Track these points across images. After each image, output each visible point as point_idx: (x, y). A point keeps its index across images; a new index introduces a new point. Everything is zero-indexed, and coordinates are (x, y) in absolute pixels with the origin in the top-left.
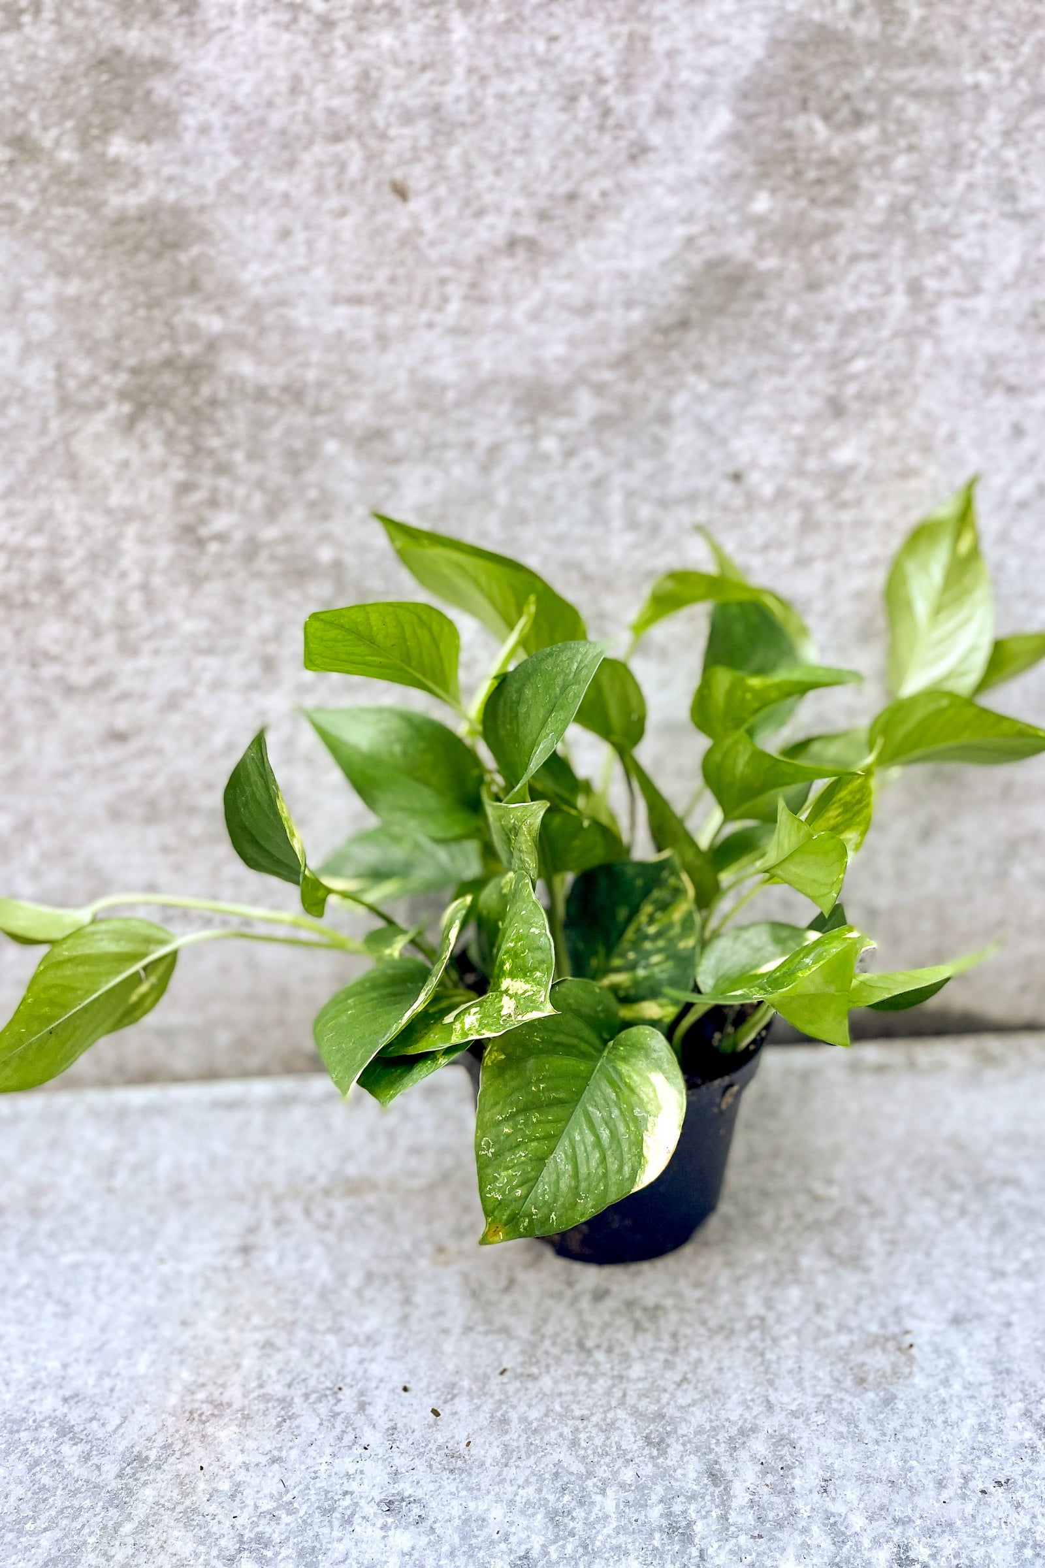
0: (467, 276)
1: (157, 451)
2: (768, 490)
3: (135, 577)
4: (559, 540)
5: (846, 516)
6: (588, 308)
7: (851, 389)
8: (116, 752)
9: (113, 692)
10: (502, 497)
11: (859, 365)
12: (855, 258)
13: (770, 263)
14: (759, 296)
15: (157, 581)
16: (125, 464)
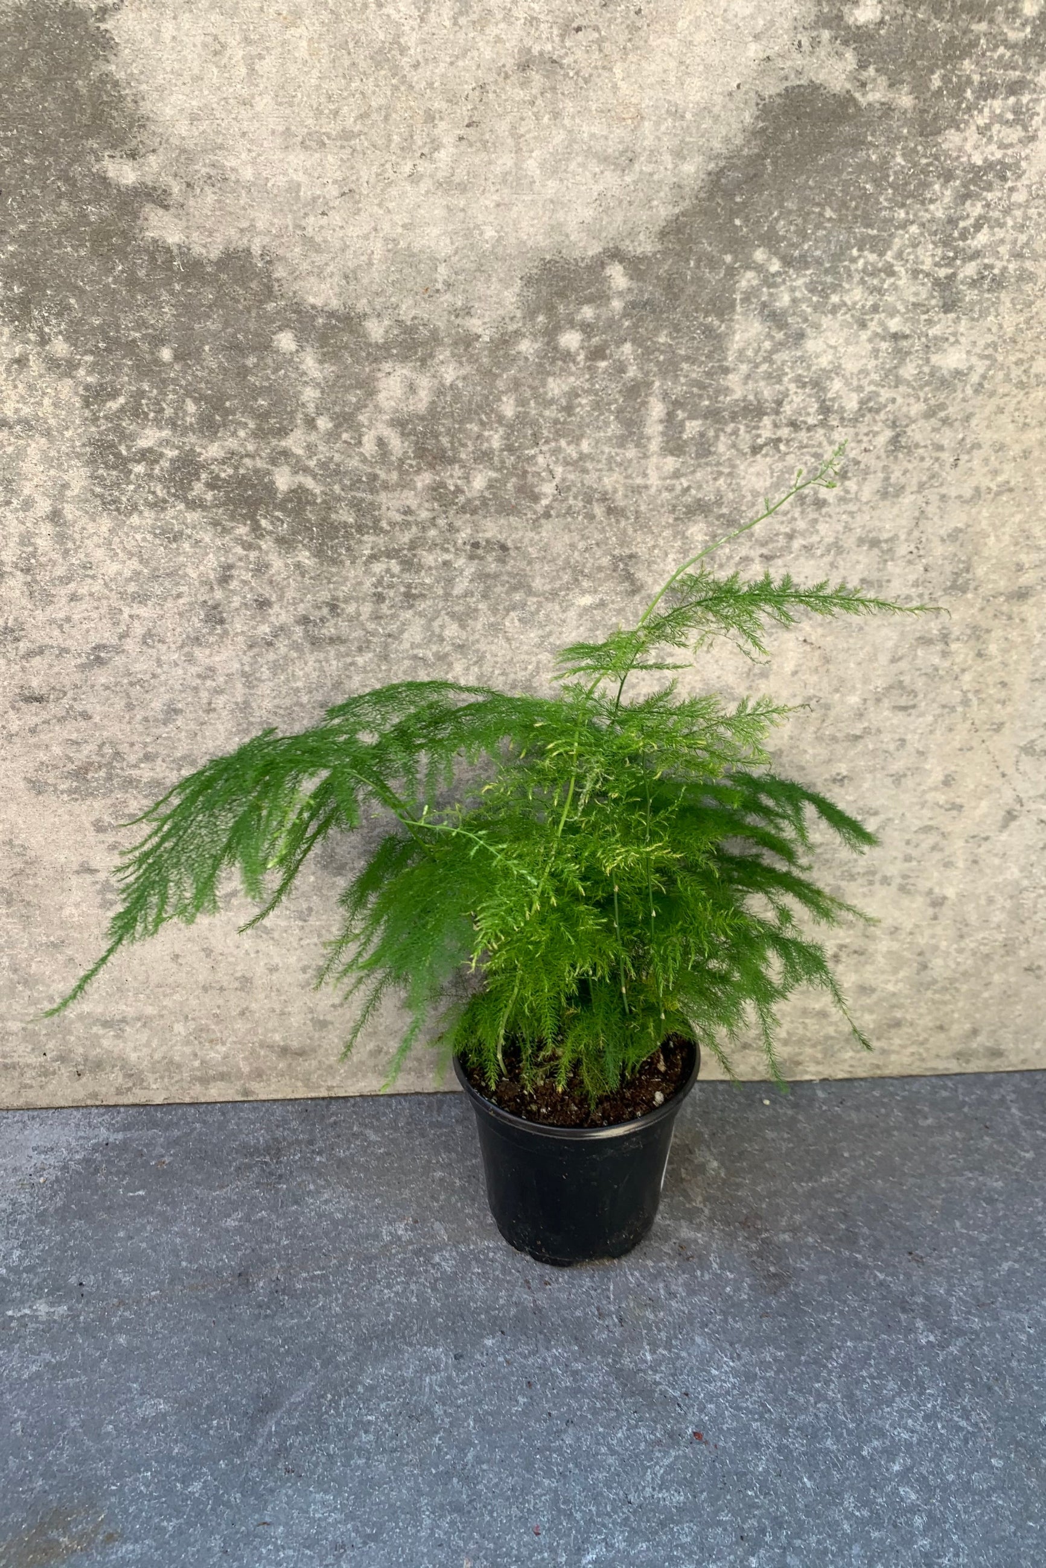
0: (464, 111)
1: (60, 347)
2: (852, 403)
3: (44, 506)
4: (578, 464)
5: (947, 438)
6: (626, 159)
7: (970, 270)
8: (32, 715)
9: (23, 646)
10: (508, 408)
11: (982, 238)
12: (988, 90)
13: (875, 95)
14: (857, 143)
15: (69, 511)
16: (21, 362)
